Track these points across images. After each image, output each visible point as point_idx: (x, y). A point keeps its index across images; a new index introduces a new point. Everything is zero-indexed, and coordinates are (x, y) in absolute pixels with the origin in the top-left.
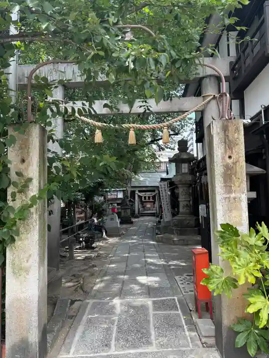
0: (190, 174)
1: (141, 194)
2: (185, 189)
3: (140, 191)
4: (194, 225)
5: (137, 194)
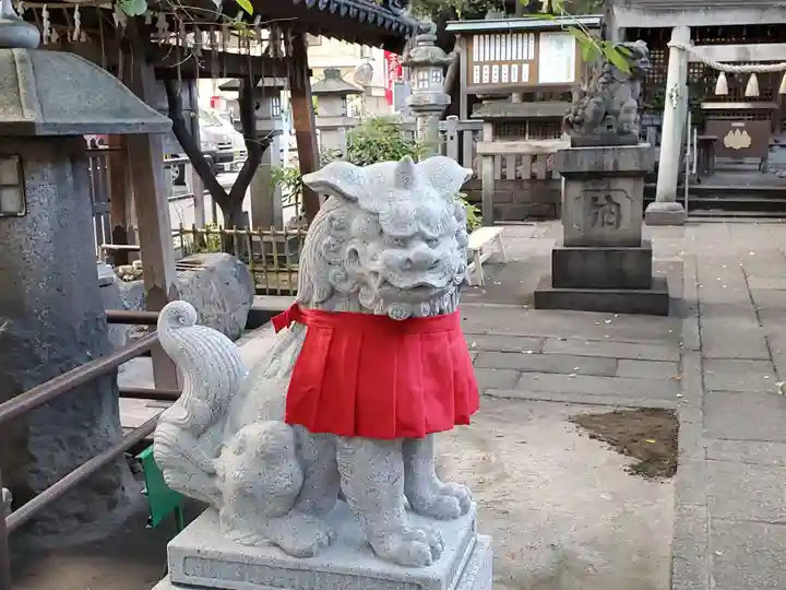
5: (681, 53)
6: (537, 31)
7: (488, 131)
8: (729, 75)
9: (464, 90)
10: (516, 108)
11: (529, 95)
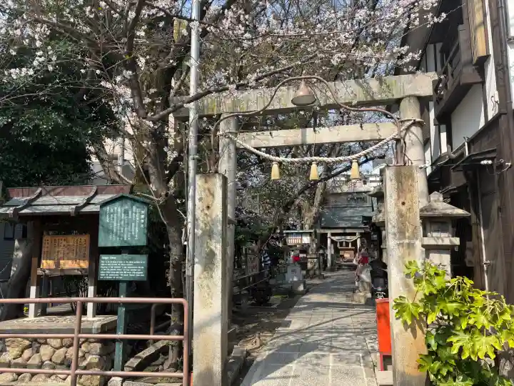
1: (335, 238)
3: (334, 234)
5: (330, 238)
6: (301, 233)
8: (339, 242)
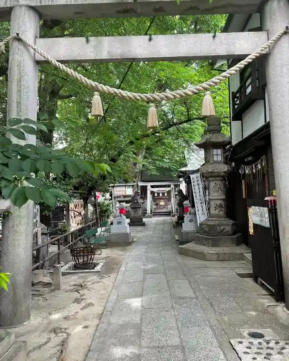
0: (224, 163)
2: (218, 183)
3: (152, 187)
4: (230, 232)
5: (149, 189)
6: (125, 186)
7: (118, 203)
8: (157, 193)
9: (113, 196)
10: (122, 199)
11: (124, 197)
